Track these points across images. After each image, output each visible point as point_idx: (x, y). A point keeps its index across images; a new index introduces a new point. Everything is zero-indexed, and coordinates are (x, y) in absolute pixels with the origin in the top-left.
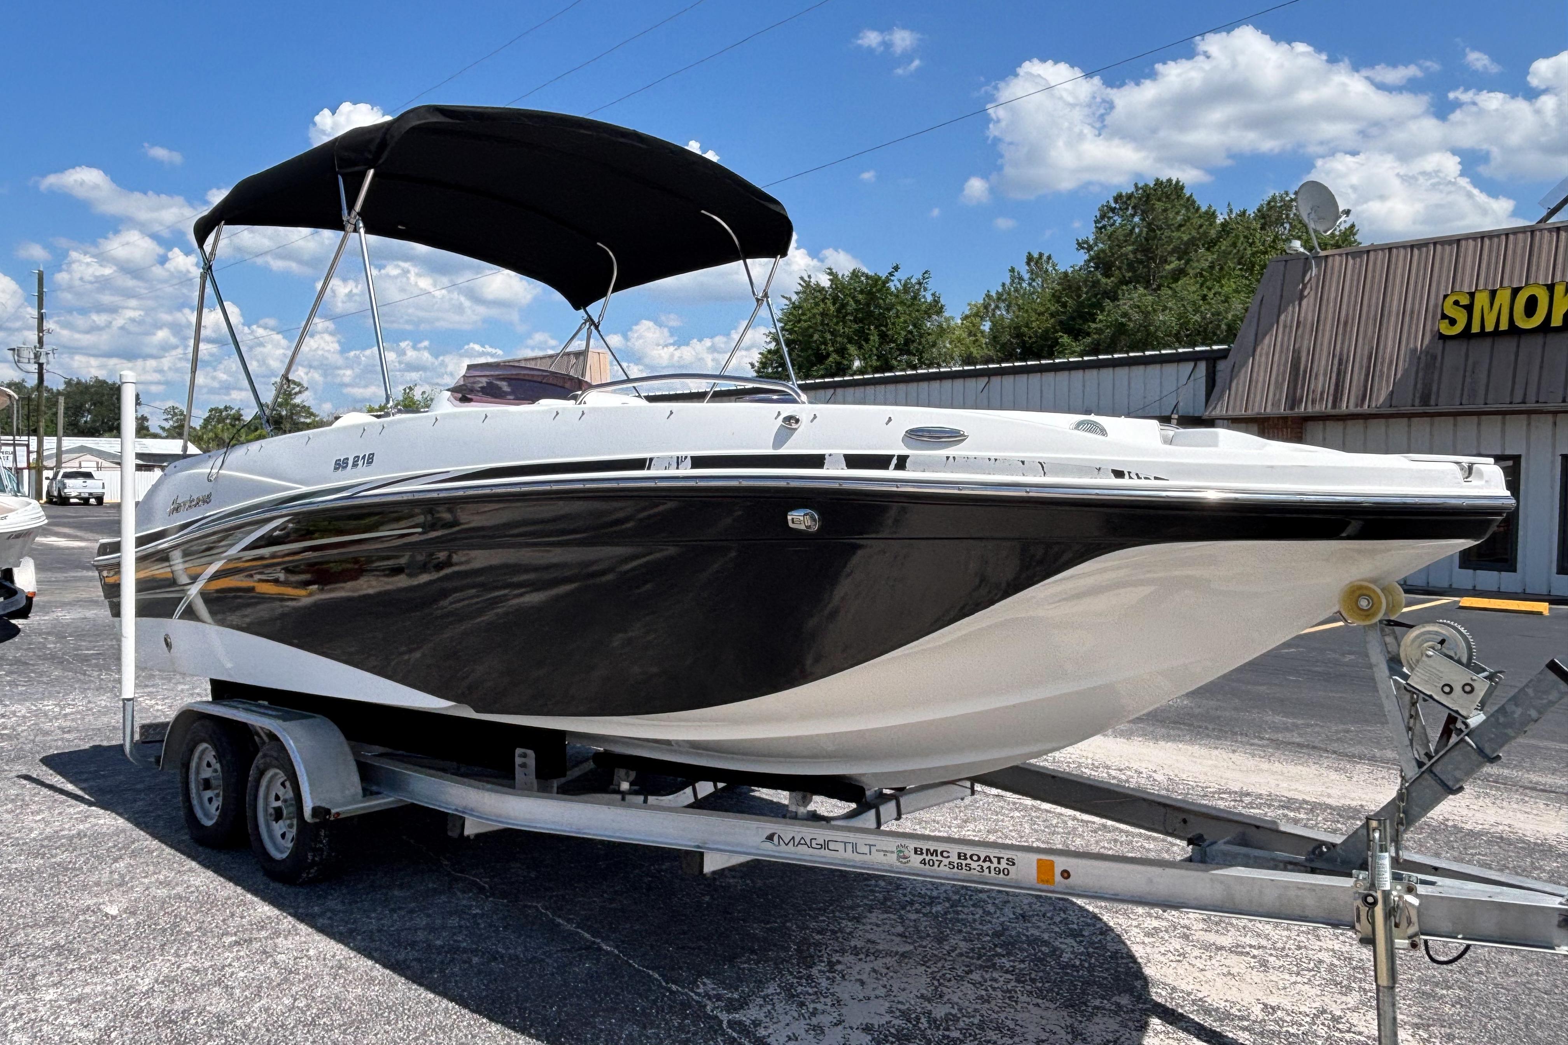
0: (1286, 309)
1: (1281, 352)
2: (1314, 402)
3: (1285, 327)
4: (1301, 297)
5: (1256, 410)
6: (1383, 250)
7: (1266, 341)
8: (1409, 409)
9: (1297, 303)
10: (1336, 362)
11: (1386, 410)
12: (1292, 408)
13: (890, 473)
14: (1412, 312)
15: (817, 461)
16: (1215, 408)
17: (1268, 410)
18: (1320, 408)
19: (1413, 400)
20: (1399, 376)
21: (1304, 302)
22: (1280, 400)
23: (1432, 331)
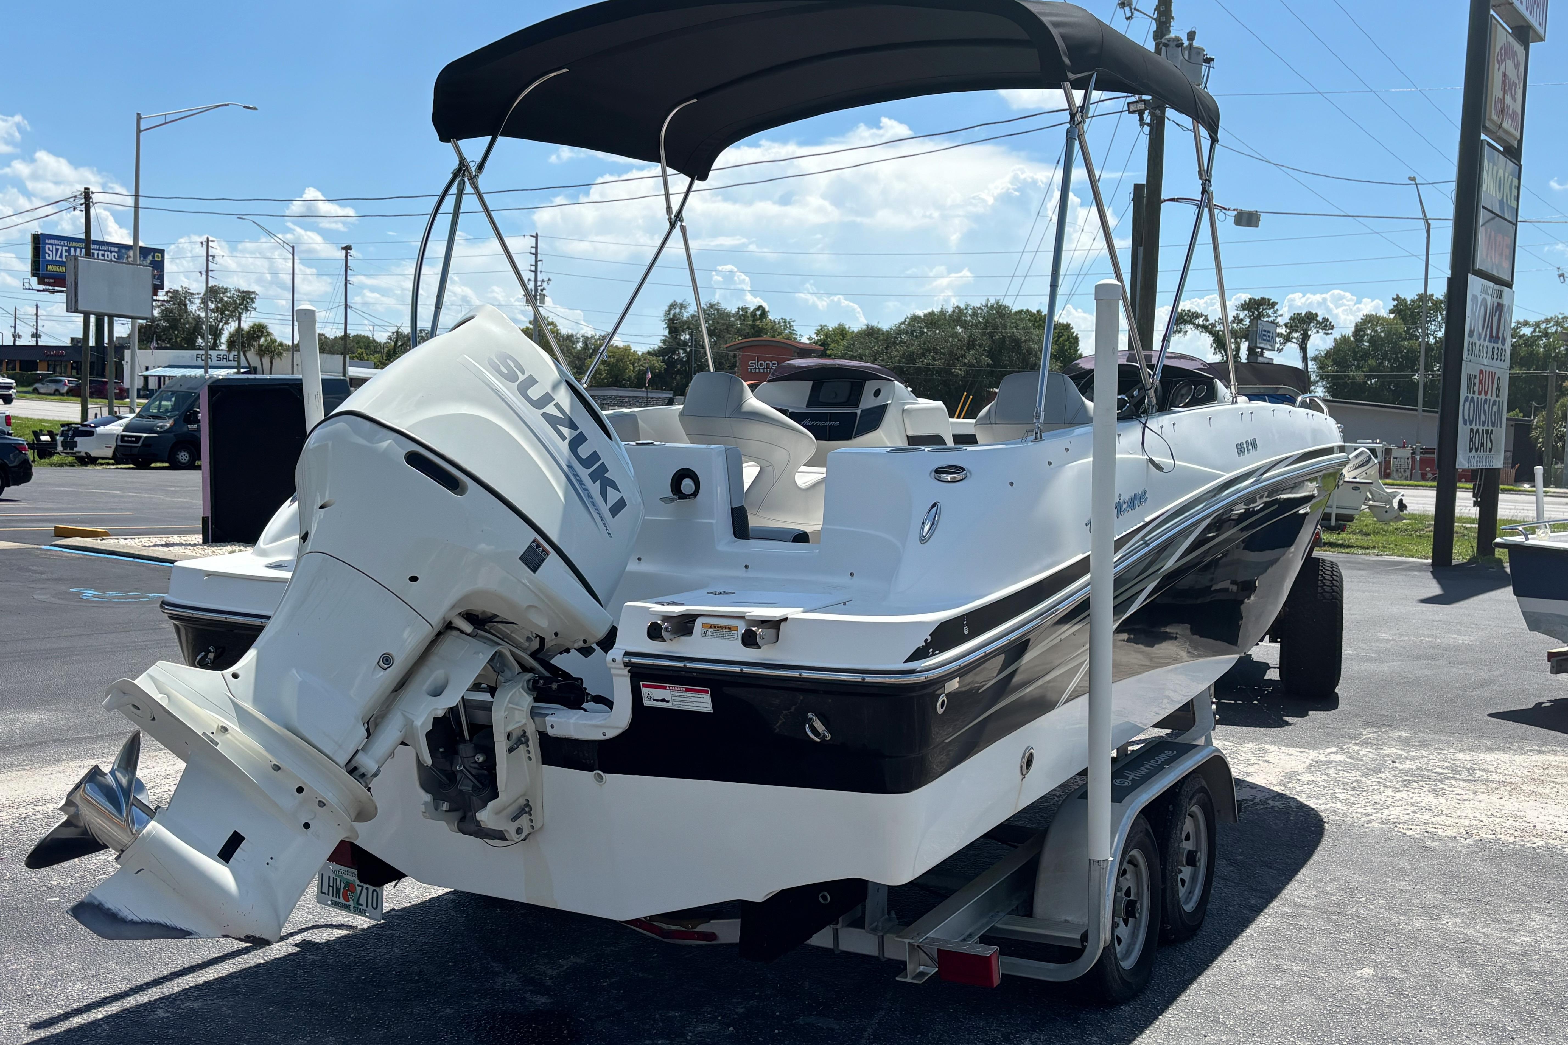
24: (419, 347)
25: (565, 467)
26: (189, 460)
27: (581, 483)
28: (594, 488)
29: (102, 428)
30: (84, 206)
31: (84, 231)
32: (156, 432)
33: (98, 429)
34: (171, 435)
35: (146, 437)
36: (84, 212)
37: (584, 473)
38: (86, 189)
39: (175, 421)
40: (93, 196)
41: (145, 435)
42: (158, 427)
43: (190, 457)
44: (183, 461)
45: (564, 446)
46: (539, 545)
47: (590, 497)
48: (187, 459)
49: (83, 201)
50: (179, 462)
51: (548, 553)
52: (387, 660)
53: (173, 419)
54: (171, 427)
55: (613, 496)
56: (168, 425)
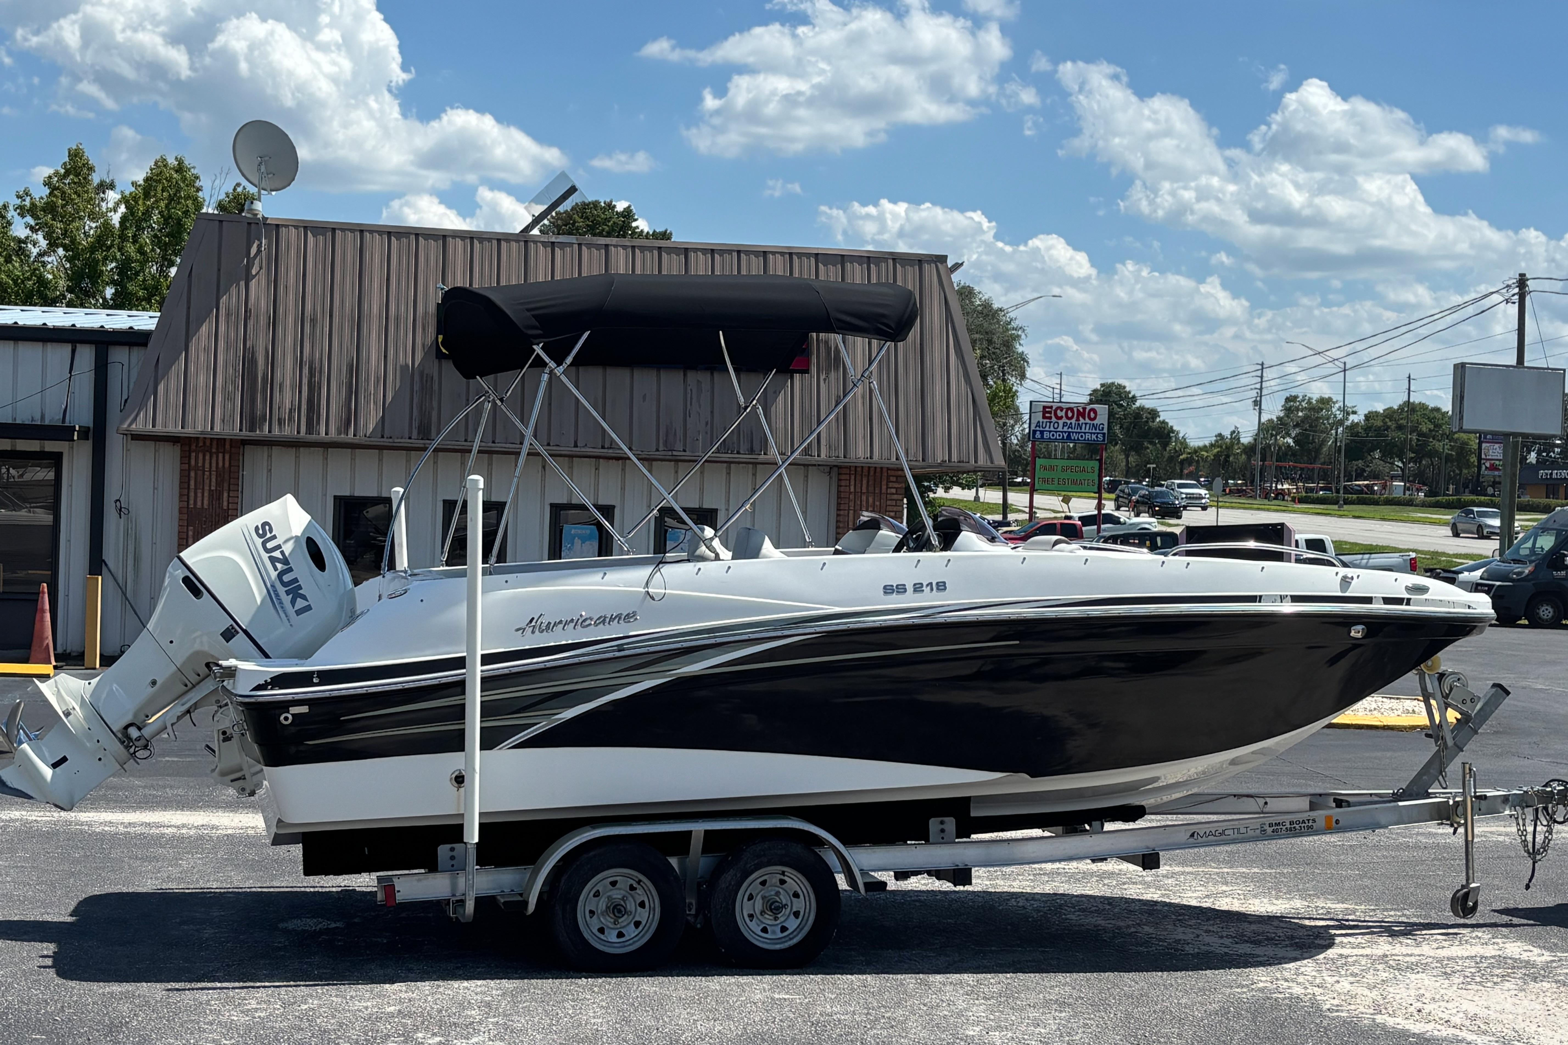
0: (227, 290)
1: (227, 349)
2: (280, 422)
3: (228, 315)
4: (248, 279)
5: (200, 429)
6: (352, 231)
7: (204, 328)
8: (405, 442)
9: (242, 283)
10: (306, 371)
11: (377, 441)
12: (252, 429)
13: (1404, 607)
14: (397, 318)
15: (1368, 600)
16: (135, 419)
17: (217, 429)
18: (288, 431)
19: (411, 432)
20: (389, 399)
21: (253, 283)
22: (232, 416)
23: (423, 345)
24: (243, 517)
25: (269, 585)
26: (1553, 617)
27: (277, 595)
28: (287, 599)
29: (1466, 574)
30: (1517, 297)
31: (1516, 327)
32: (1512, 580)
33: (1460, 576)
34: (1530, 584)
35: (1499, 586)
36: (1517, 304)
37: (282, 590)
38: (1520, 275)
39: (1536, 566)
40: (1528, 283)
41: (1498, 583)
42: (1515, 574)
43: (1554, 612)
44: (1545, 617)
45: (274, 574)
46: (233, 628)
47: (281, 603)
48: (1550, 615)
49: (1517, 290)
50: (1540, 618)
51: (238, 633)
52: (154, 683)
53: (1534, 564)
54: (1531, 573)
55: (300, 603)
56: (1527, 571)
